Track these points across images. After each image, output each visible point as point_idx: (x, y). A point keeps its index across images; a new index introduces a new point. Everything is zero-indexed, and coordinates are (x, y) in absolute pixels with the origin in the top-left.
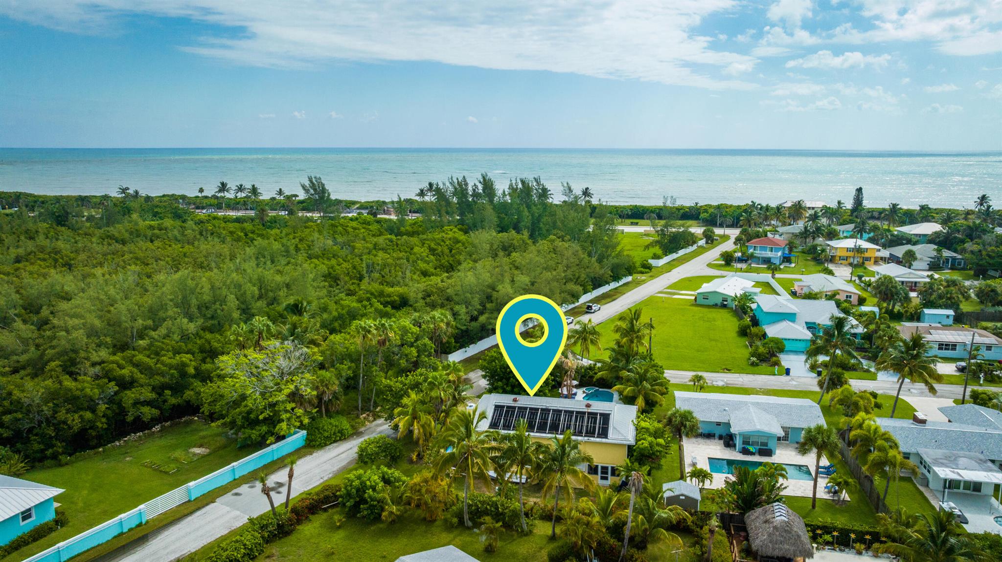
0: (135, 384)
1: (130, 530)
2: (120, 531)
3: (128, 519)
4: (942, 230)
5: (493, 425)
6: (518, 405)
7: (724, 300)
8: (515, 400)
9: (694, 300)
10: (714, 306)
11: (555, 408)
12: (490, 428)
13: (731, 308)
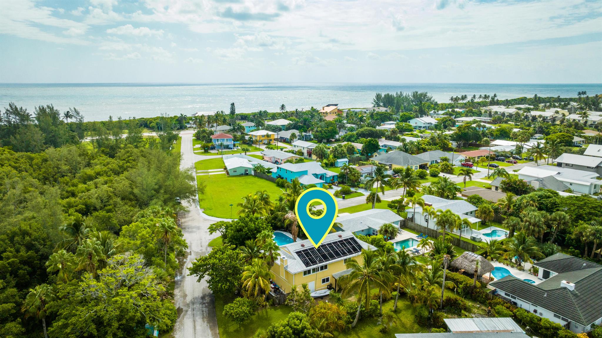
4: (291, 122)
5: (307, 265)
6: (307, 248)
7: (246, 171)
8: (303, 246)
9: (226, 174)
10: (241, 175)
11: (327, 243)
12: (307, 266)
13: (251, 175)
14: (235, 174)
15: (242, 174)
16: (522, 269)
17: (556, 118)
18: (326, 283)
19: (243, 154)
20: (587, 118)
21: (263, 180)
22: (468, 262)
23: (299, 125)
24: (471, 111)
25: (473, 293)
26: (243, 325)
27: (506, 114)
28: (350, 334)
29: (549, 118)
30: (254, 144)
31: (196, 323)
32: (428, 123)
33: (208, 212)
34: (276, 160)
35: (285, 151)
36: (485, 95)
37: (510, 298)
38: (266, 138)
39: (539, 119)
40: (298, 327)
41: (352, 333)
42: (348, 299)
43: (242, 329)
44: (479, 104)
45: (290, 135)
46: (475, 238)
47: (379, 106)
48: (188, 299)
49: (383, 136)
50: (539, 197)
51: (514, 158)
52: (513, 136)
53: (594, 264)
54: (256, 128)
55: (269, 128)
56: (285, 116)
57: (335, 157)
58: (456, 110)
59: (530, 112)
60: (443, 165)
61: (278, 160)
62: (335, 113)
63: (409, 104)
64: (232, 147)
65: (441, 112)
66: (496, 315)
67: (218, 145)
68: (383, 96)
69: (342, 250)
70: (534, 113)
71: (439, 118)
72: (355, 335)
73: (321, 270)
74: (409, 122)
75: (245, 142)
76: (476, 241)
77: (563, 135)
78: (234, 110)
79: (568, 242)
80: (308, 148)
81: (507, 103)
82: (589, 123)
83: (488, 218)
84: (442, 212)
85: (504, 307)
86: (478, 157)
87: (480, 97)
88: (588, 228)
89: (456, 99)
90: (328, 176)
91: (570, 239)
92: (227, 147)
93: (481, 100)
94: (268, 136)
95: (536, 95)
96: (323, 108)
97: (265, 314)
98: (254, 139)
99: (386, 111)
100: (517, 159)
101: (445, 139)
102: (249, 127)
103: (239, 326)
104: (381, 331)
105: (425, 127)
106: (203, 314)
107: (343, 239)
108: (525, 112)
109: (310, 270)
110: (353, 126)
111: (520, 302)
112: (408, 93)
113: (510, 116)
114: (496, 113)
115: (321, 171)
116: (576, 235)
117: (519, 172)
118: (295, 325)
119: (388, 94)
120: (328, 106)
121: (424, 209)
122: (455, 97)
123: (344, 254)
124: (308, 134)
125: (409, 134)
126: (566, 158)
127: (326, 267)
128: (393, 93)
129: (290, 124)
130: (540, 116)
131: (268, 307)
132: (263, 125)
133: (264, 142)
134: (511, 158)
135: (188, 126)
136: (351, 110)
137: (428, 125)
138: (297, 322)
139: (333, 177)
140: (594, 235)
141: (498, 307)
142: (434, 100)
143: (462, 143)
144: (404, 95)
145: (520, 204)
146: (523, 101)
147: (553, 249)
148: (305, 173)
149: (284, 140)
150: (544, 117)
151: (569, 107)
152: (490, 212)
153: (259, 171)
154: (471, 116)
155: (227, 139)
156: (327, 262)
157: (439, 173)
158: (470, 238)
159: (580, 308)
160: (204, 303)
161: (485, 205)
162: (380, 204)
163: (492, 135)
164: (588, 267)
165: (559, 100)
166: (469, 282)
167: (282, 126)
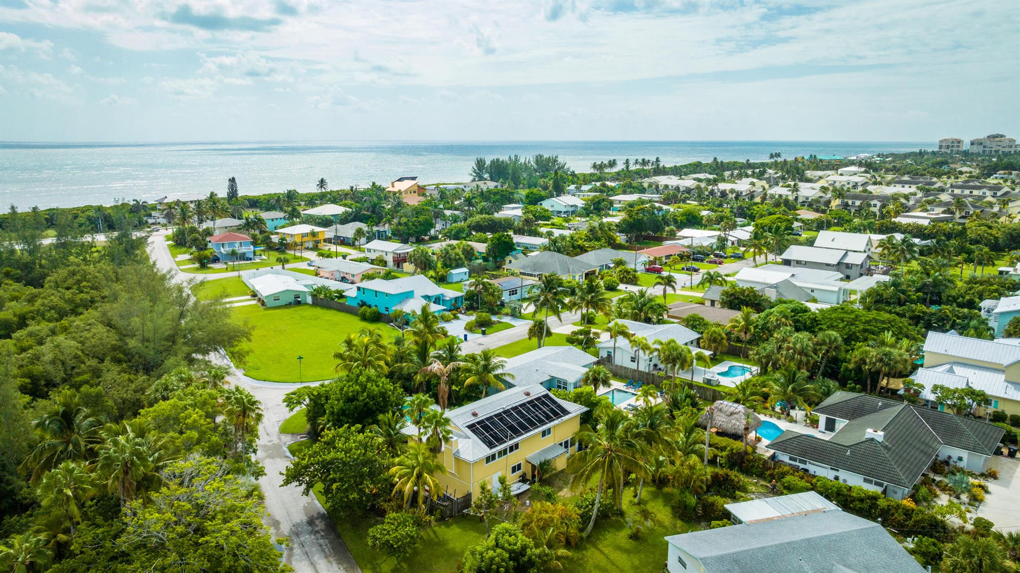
4: (348, 209)
5: (491, 445)
6: (483, 418)
7: (297, 297)
8: (475, 415)
9: (260, 304)
10: (288, 305)
11: (510, 407)
12: (491, 448)
13: (308, 304)
14: (277, 303)
15: (290, 304)
16: (793, 421)
17: (755, 193)
18: (517, 472)
19: (279, 267)
20: (798, 193)
21: (332, 312)
22: (724, 416)
23: (363, 214)
24: (630, 186)
25: (744, 463)
26: (405, 560)
27: (682, 189)
28: (586, 549)
29: (744, 194)
30: (291, 250)
31: (318, 566)
32: (572, 206)
33: (252, 373)
34: (342, 275)
35: (352, 260)
36: (643, 160)
37: (797, 464)
38: (310, 238)
39: (730, 196)
40: (515, 547)
41: (588, 546)
42: (559, 494)
43: (405, 566)
44: (638, 173)
45: (354, 231)
46: (710, 380)
47: (481, 178)
48: (285, 528)
49: (510, 229)
50: (792, 311)
51: (716, 256)
52: (707, 223)
53: (892, 402)
54: (288, 222)
55: (310, 220)
56: (335, 198)
57: (445, 265)
58: (608, 183)
59: (717, 185)
60: (621, 271)
61: (345, 275)
62: (415, 192)
63: (530, 175)
64: (251, 256)
65: (585, 188)
66: (785, 491)
67: (227, 255)
68: (488, 163)
69: (537, 416)
70: (722, 186)
71: (586, 197)
72: (592, 549)
73: (510, 452)
74: (541, 204)
75: (271, 247)
76: (712, 385)
77: (779, 218)
78: (236, 191)
79: (844, 375)
80: (394, 253)
81: (677, 171)
82: (800, 200)
83: (720, 348)
84: (661, 343)
85: (796, 478)
86: (668, 257)
87: (637, 162)
88: (870, 352)
89: (601, 167)
90: (448, 299)
91: (847, 369)
92: (243, 257)
93: (638, 167)
94: (313, 234)
95: (715, 159)
96: (393, 183)
97: (432, 536)
98: (289, 240)
99: (496, 187)
100: (721, 257)
101: (610, 229)
102: (273, 220)
103: (396, 562)
104: (631, 537)
105: (567, 212)
106: (323, 551)
107: (533, 398)
108: (708, 185)
109: (495, 454)
110: (456, 212)
111: (812, 468)
112: (527, 158)
113: (688, 191)
114: (666, 187)
115: (434, 290)
116: (856, 362)
117: (737, 276)
118: (510, 545)
119: (498, 160)
120: (400, 180)
121: (631, 342)
122: (599, 163)
123: (542, 423)
124: (382, 229)
125: (548, 225)
126: (794, 252)
127: (517, 446)
128: (504, 158)
129: (346, 212)
130: (732, 191)
131: (433, 523)
132: (298, 215)
133: (306, 245)
134: (712, 256)
135: (150, 221)
136: (441, 186)
137: (571, 209)
138: (512, 539)
139: (456, 299)
140: (881, 360)
141: (788, 478)
142: (568, 169)
143: (634, 235)
144: (522, 160)
145: (765, 324)
146: (697, 167)
147: (828, 387)
148: (408, 295)
149: (343, 242)
150: (738, 192)
151: (766, 176)
152: (723, 339)
153: (322, 296)
154: (631, 193)
155: (241, 243)
156: (520, 438)
157: (618, 285)
158: (702, 382)
159: (897, 464)
160: (317, 532)
161: (713, 329)
162: (551, 338)
163: (675, 221)
164: (885, 406)
165: (749, 165)
166: (734, 447)
167: (332, 216)
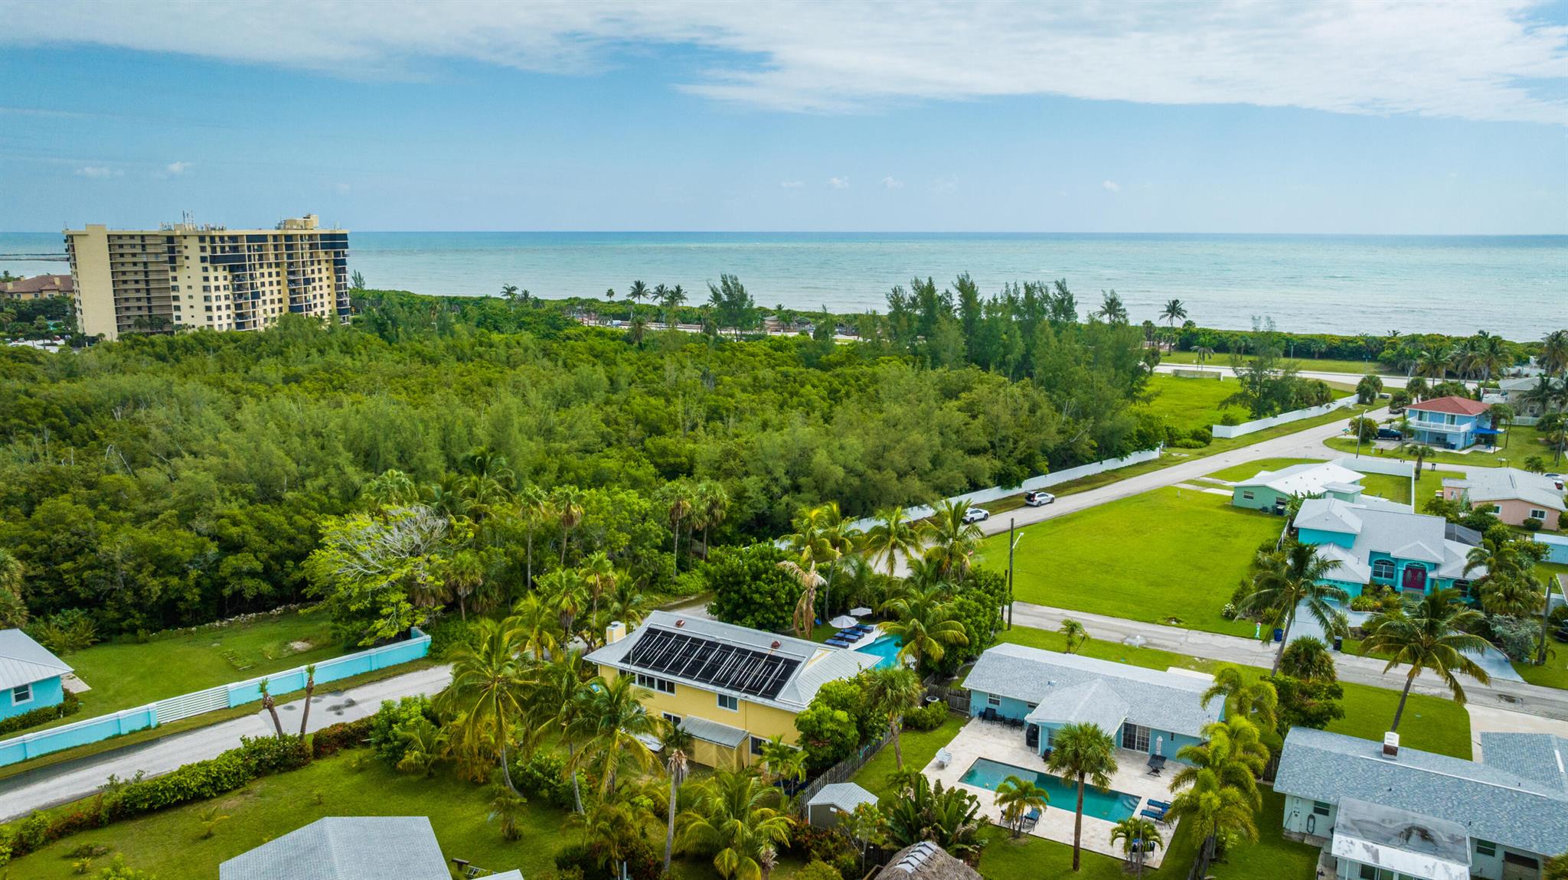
0: (245, 549)
1: (132, 732)
2: (116, 732)
3: (129, 718)
5: (628, 658)
7: (1280, 502)
8: (679, 624)
11: (727, 643)
12: (623, 660)
14: (1249, 503)
15: (1265, 510)
92: (1443, 440)
107: (773, 653)
127: (671, 687)
155: (1452, 417)
156: (672, 678)
